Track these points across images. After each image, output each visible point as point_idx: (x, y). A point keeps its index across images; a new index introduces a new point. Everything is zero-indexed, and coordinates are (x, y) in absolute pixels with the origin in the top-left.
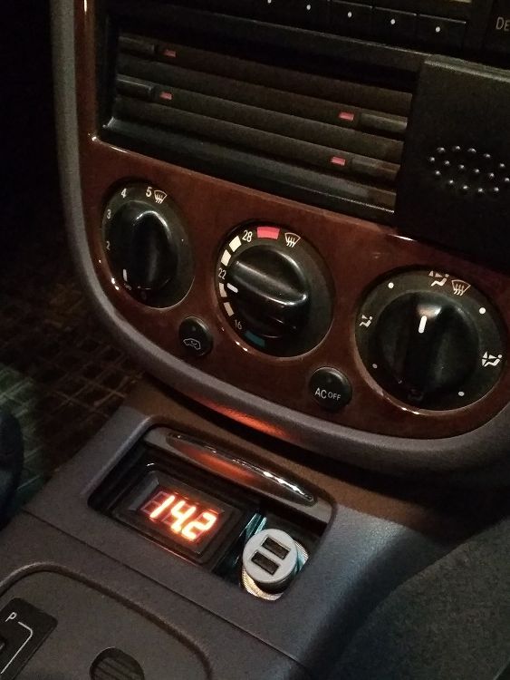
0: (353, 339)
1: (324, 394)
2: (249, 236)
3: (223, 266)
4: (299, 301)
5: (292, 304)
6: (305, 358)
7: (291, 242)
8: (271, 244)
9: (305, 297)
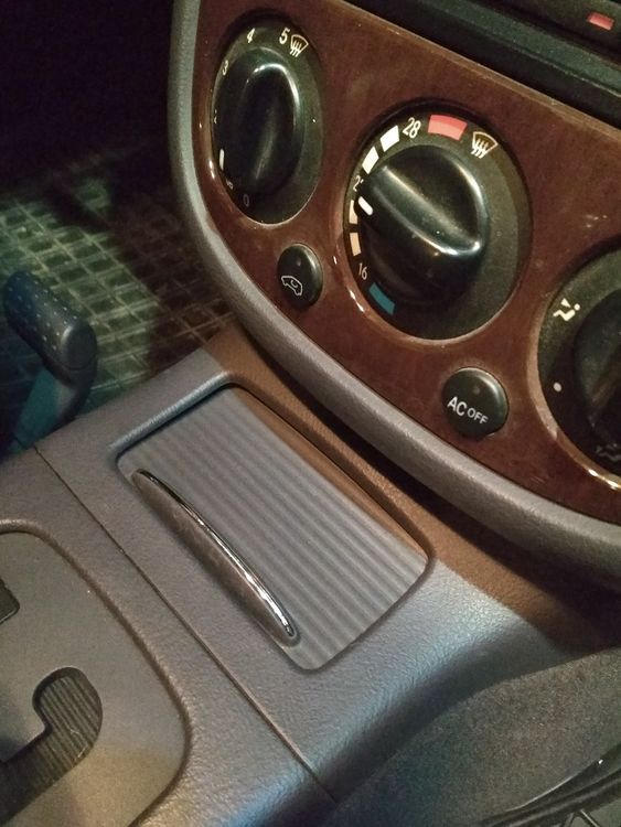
0: (535, 335)
1: (462, 409)
2: (414, 126)
3: (363, 172)
4: (465, 252)
5: (452, 252)
6: (448, 346)
7: (479, 149)
8: (445, 147)
9: (477, 246)
